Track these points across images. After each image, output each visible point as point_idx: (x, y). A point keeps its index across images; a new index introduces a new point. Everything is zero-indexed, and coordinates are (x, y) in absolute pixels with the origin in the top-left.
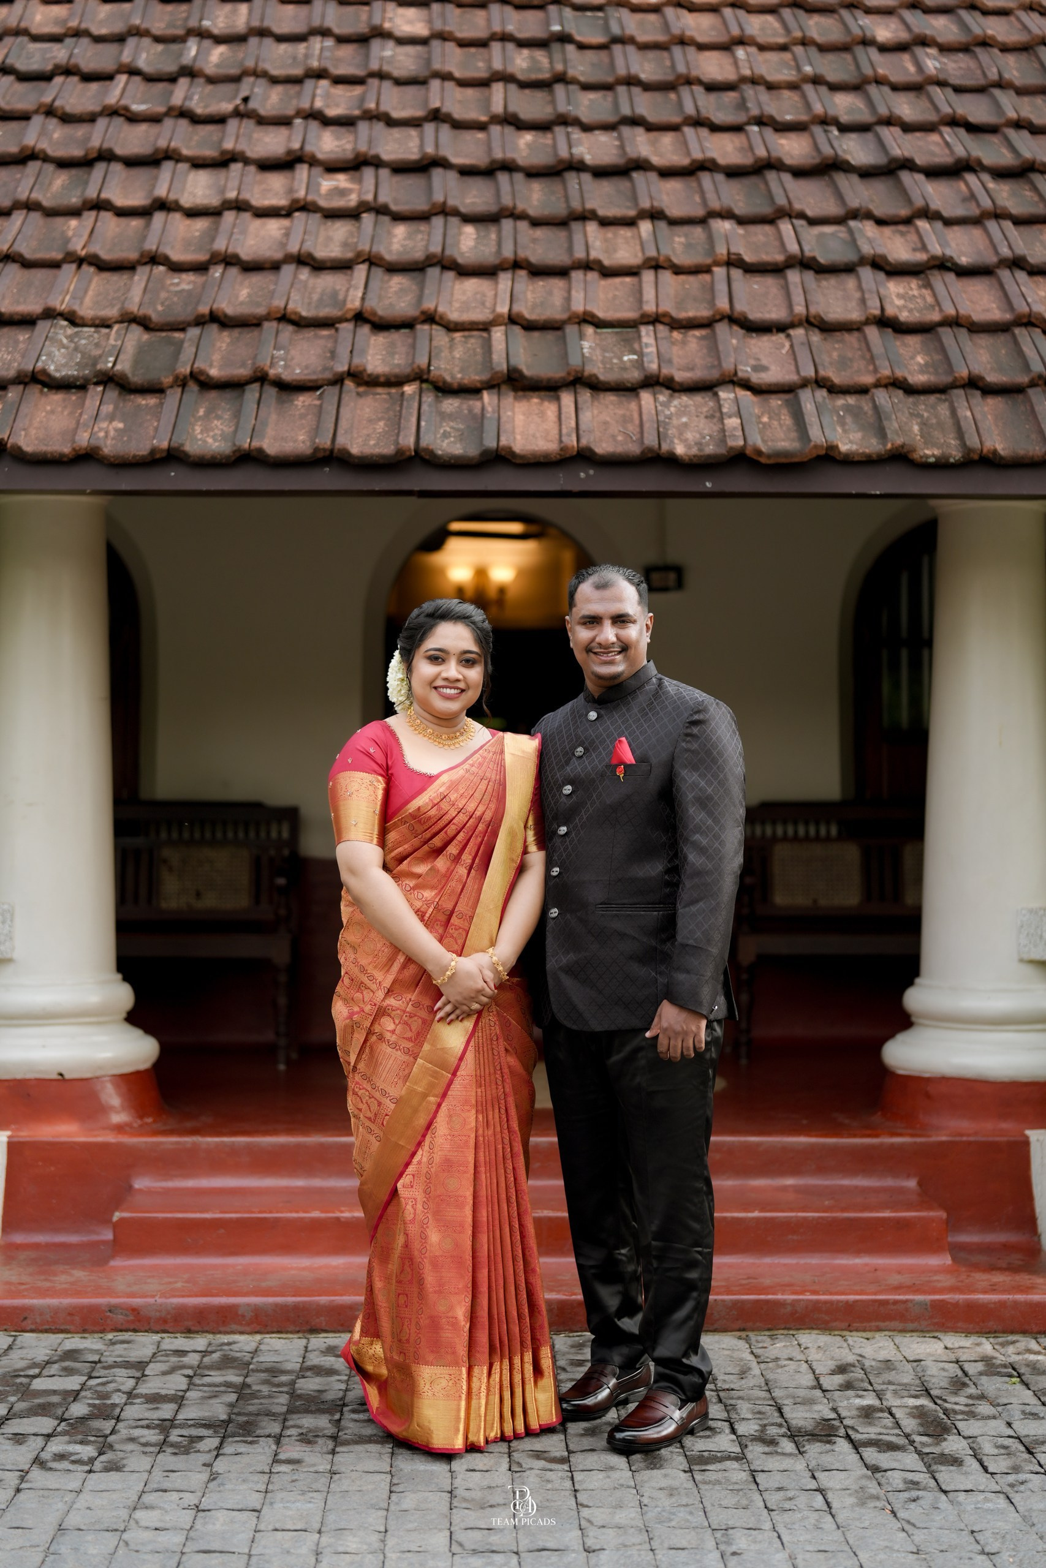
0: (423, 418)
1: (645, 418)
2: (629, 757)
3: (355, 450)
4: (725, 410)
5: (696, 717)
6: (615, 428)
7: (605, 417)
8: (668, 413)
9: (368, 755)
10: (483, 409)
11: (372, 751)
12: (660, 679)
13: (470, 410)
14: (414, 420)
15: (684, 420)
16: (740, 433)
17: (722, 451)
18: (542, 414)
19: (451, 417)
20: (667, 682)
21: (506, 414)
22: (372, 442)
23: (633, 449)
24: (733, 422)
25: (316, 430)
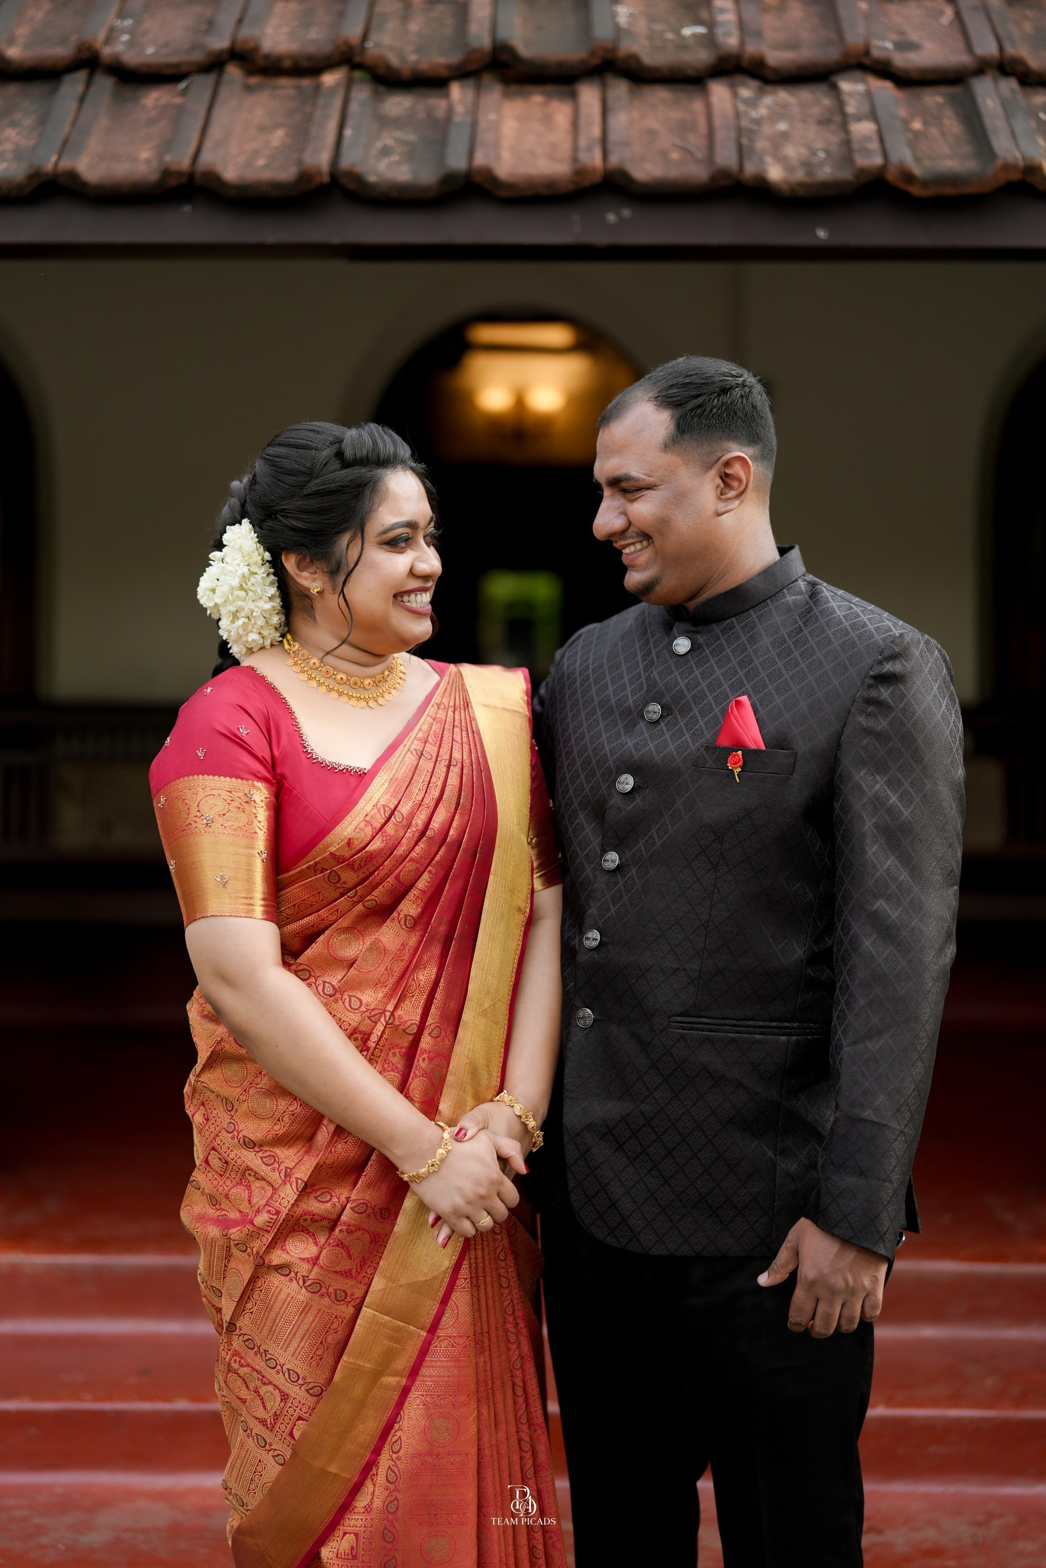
0: (350, 122)
1: (717, 122)
2: (753, 735)
3: (230, 173)
4: (850, 109)
5: (888, 667)
6: (666, 140)
7: (652, 122)
8: (754, 114)
9: (236, 740)
10: (450, 110)
11: (243, 732)
12: (813, 585)
13: (430, 113)
14: (332, 126)
15: (782, 126)
16: (875, 145)
17: (846, 174)
18: (547, 120)
19: (396, 123)
20: (827, 591)
21: (488, 117)
22: (261, 162)
23: (698, 173)
24: (863, 128)
25: (167, 144)
